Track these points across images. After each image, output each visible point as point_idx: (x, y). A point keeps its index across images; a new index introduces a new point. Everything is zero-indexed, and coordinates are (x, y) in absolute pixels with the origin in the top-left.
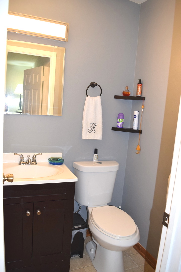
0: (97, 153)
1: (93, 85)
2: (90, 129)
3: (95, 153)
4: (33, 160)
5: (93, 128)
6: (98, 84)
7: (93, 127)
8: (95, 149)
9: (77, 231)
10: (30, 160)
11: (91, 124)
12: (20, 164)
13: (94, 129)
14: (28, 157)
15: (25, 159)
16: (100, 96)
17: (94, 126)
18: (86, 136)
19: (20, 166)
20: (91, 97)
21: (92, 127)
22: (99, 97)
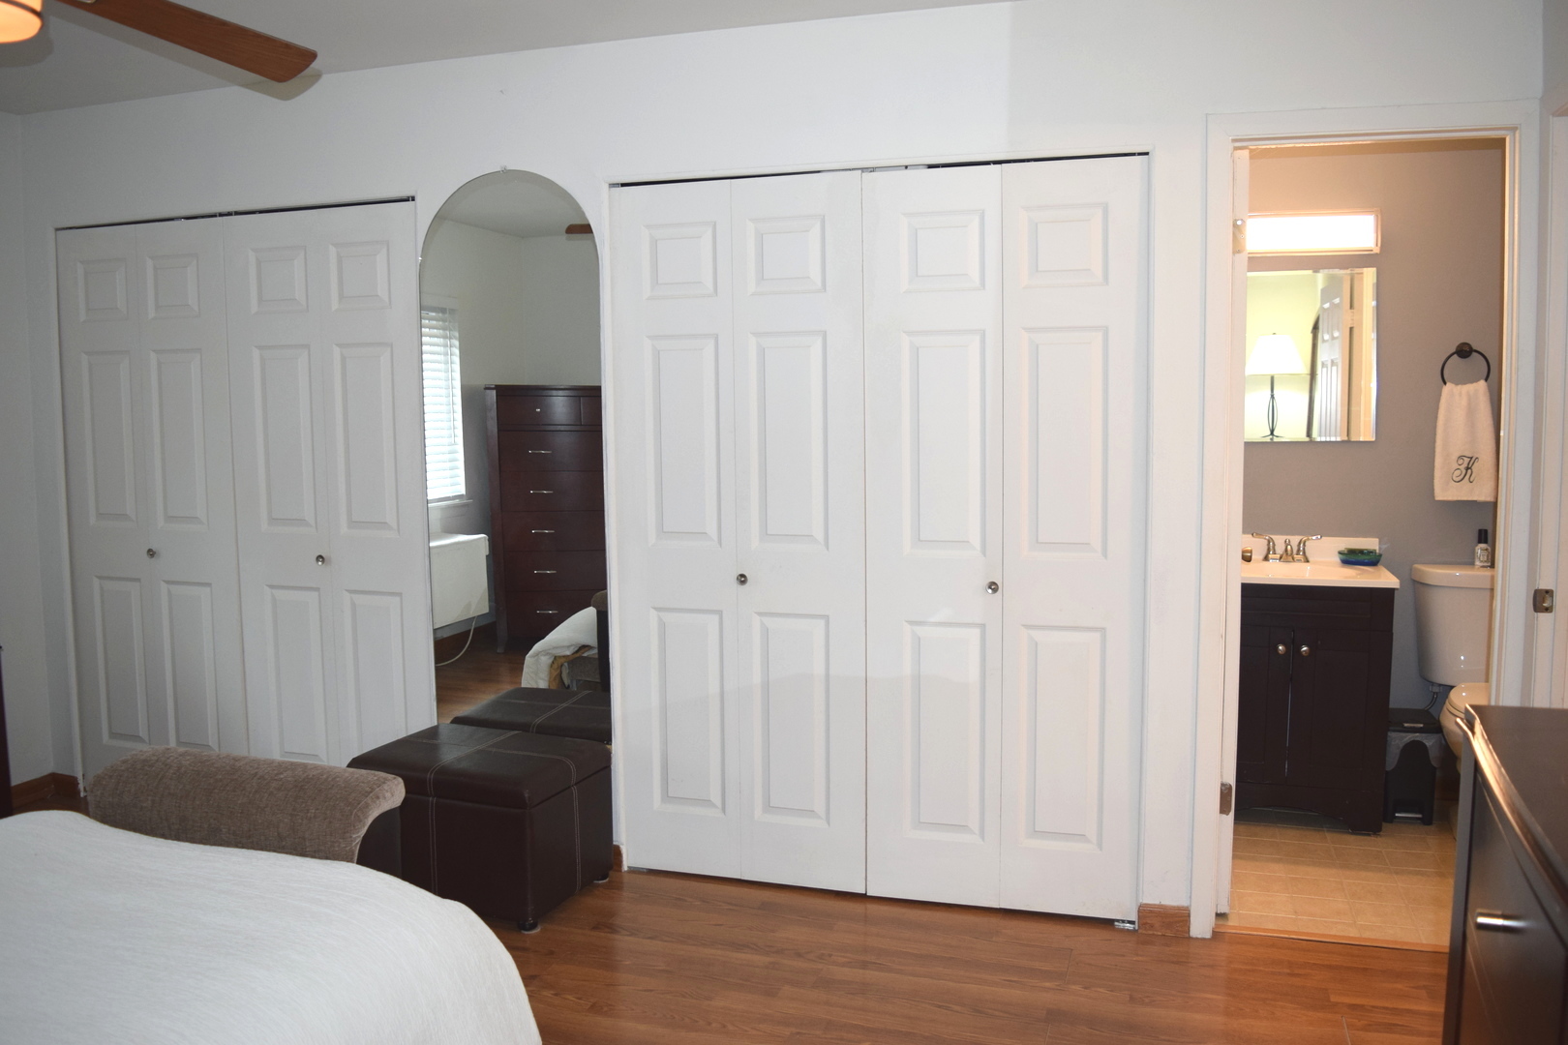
0: (1486, 542)
1: (1464, 351)
2: (1458, 473)
3: (1480, 542)
4: (1299, 550)
5: (1467, 469)
6: (1474, 348)
7: (1465, 465)
8: (1480, 531)
9: (1409, 737)
10: (1289, 547)
11: (1461, 457)
12: (1266, 558)
13: (1469, 471)
14: (1287, 543)
15: (1280, 549)
16: (1486, 380)
17: (1469, 465)
18: (1446, 491)
19: (1266, 563)
20: (1457, 384)
21: (1463, 467)
22: (1482, 383)
